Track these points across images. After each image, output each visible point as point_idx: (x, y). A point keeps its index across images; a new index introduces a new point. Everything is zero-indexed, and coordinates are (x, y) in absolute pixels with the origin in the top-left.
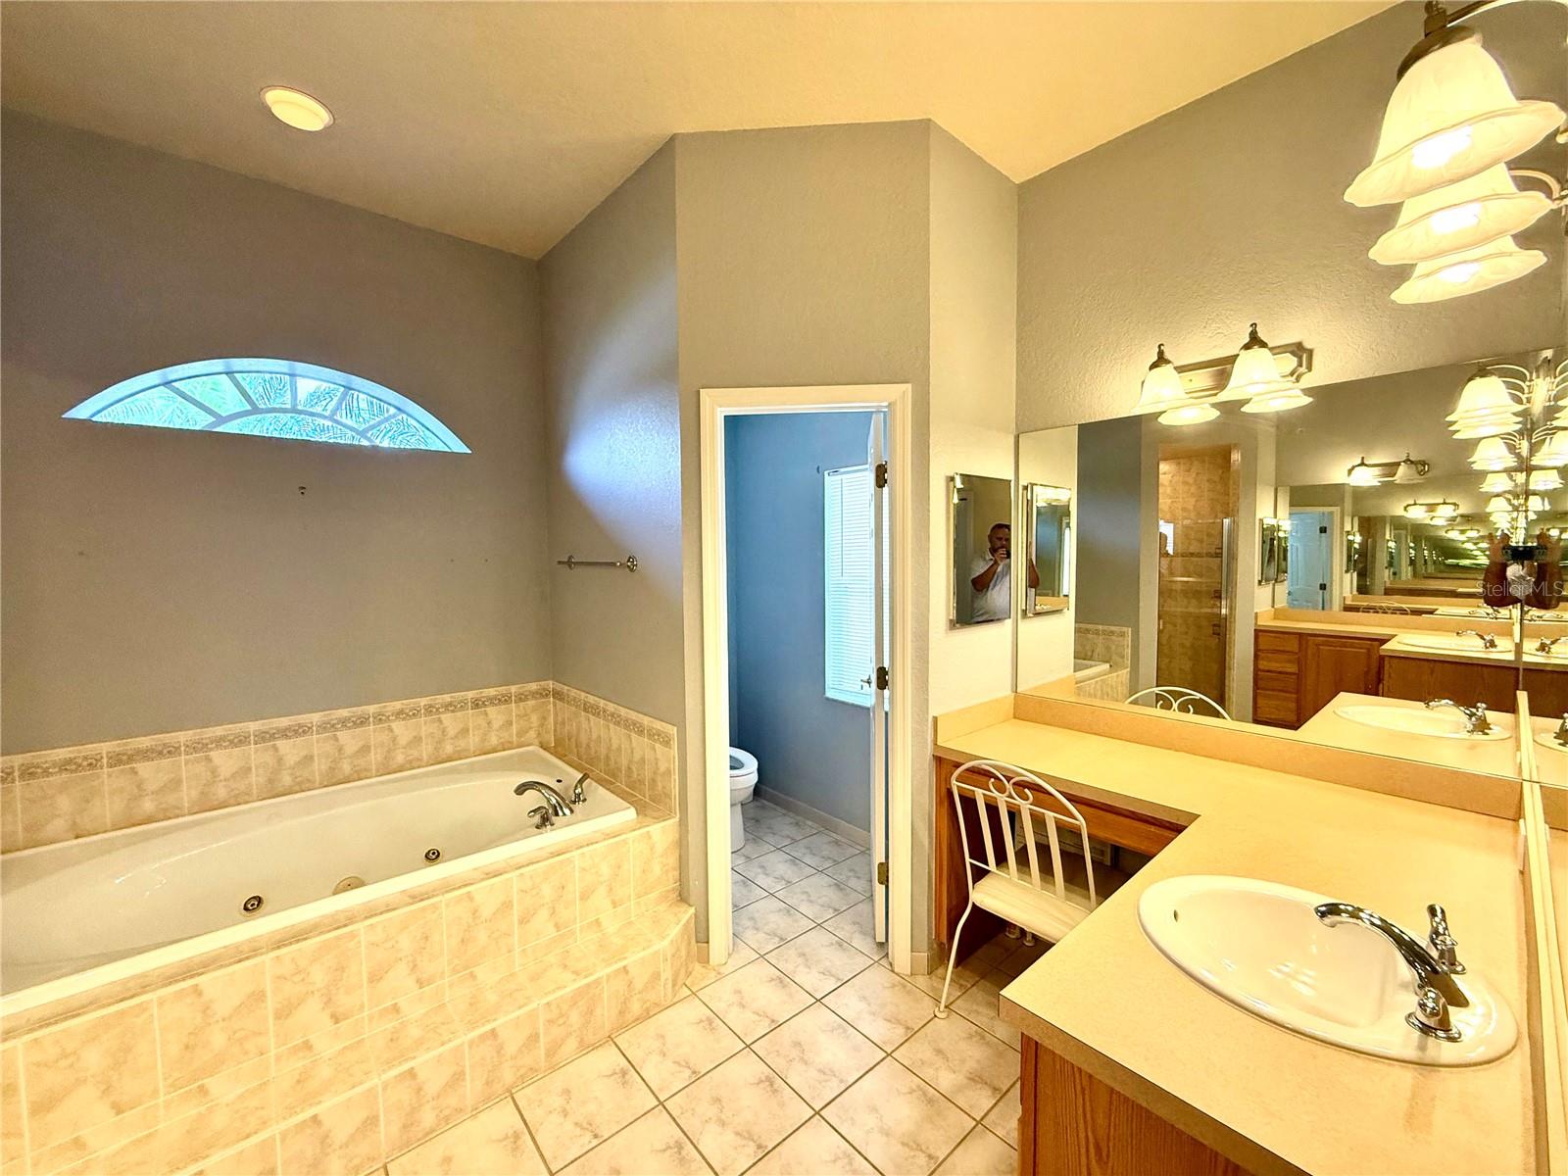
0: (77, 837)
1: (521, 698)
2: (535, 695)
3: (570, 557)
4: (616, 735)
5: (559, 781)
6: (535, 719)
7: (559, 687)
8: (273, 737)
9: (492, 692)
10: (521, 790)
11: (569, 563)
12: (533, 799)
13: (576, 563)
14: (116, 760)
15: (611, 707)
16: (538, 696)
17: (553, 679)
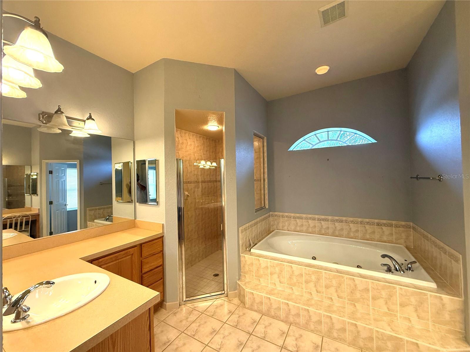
0: (288, 231)
1: (397, 226)
2: (403, 226)
3: (417, 176)
4: (435, 252)
5: (406, 260)
6: (403, 235)
7: (414, 225)
8: (320, 220)
9: (385, 222)
10: (384, 256)
11: (417, 178)
12: (387, 261)
13: (420, 178)
14: (294, 218)
15: (433, 238)
16: (405, 227)
17: (412, 222)
